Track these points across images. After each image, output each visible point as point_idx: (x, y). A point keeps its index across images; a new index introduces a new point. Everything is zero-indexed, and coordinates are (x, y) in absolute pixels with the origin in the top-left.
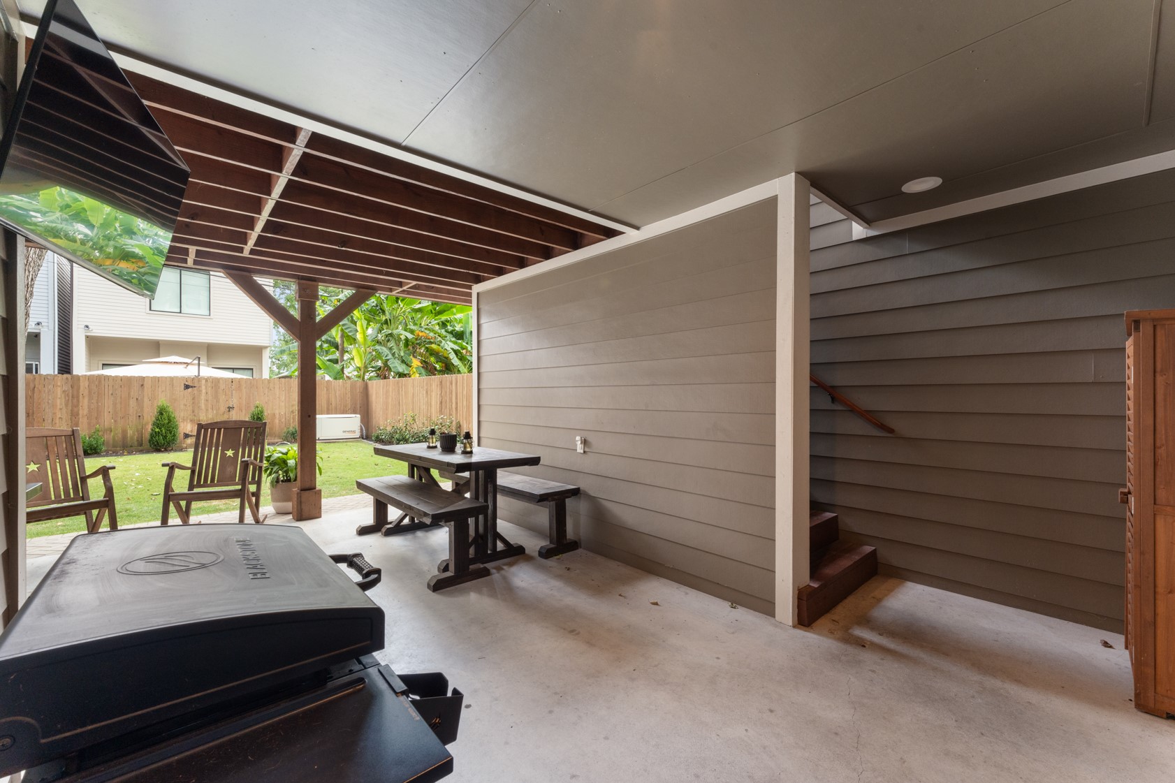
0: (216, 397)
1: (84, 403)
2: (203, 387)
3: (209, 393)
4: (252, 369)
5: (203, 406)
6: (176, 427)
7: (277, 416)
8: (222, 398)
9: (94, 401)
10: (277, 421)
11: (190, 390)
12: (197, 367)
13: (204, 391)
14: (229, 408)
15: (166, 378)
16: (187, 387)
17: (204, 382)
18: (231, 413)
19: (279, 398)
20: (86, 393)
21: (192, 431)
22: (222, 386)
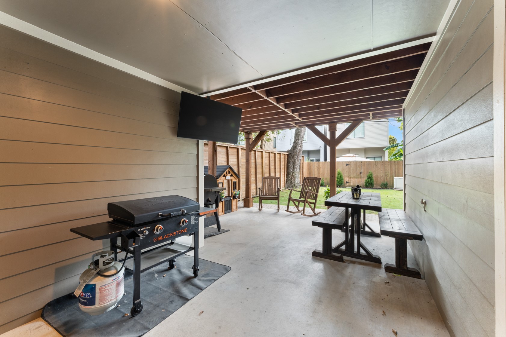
0: (356, 169)
1: (321, 170)
2: (352, 165)
3: (354, 167)
4: (381, 157)
5: (352, 172)
6: (343, 179)
7: (379, 177)
8: (358, 169)
9: (323, 170)
10: (379, 179)
11: (348, 166)
12: (354, 157)
13: (352, 166)
14: (361, 173)
15: (341, 162)
16: (347, 165)
17: (352, 163)
18: (361, 174)
19: (380, 169)
20: (321, 167)
21: (348, 181)
22: (358, 164)
